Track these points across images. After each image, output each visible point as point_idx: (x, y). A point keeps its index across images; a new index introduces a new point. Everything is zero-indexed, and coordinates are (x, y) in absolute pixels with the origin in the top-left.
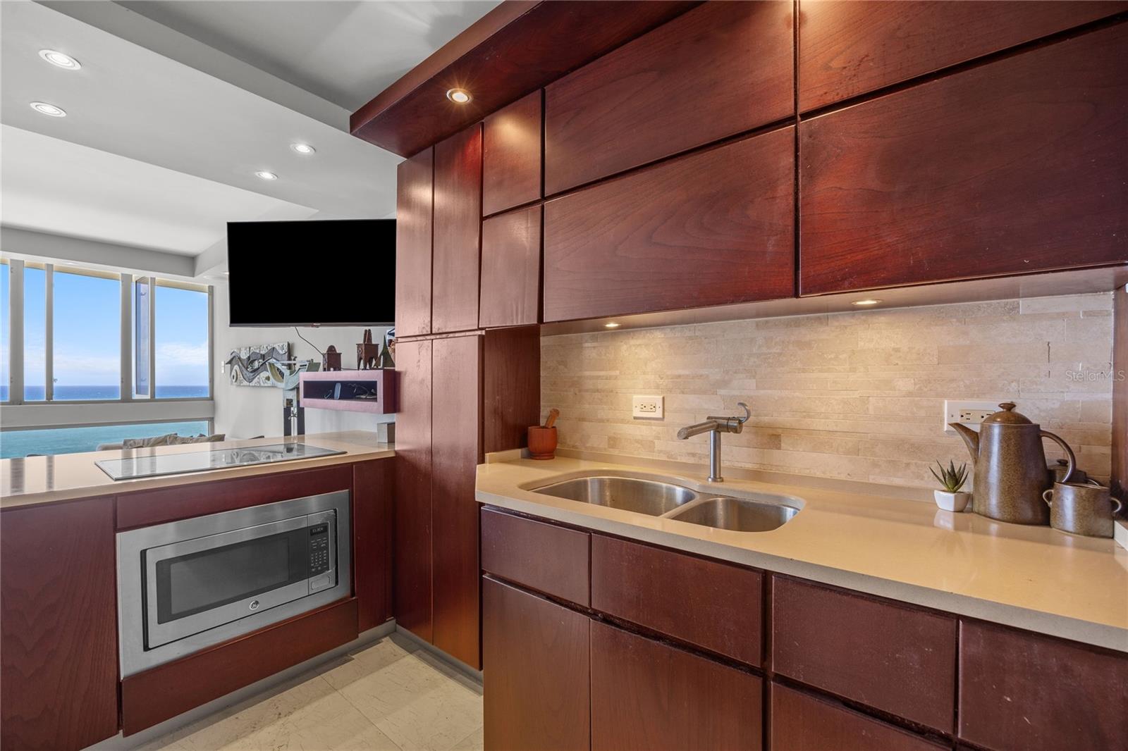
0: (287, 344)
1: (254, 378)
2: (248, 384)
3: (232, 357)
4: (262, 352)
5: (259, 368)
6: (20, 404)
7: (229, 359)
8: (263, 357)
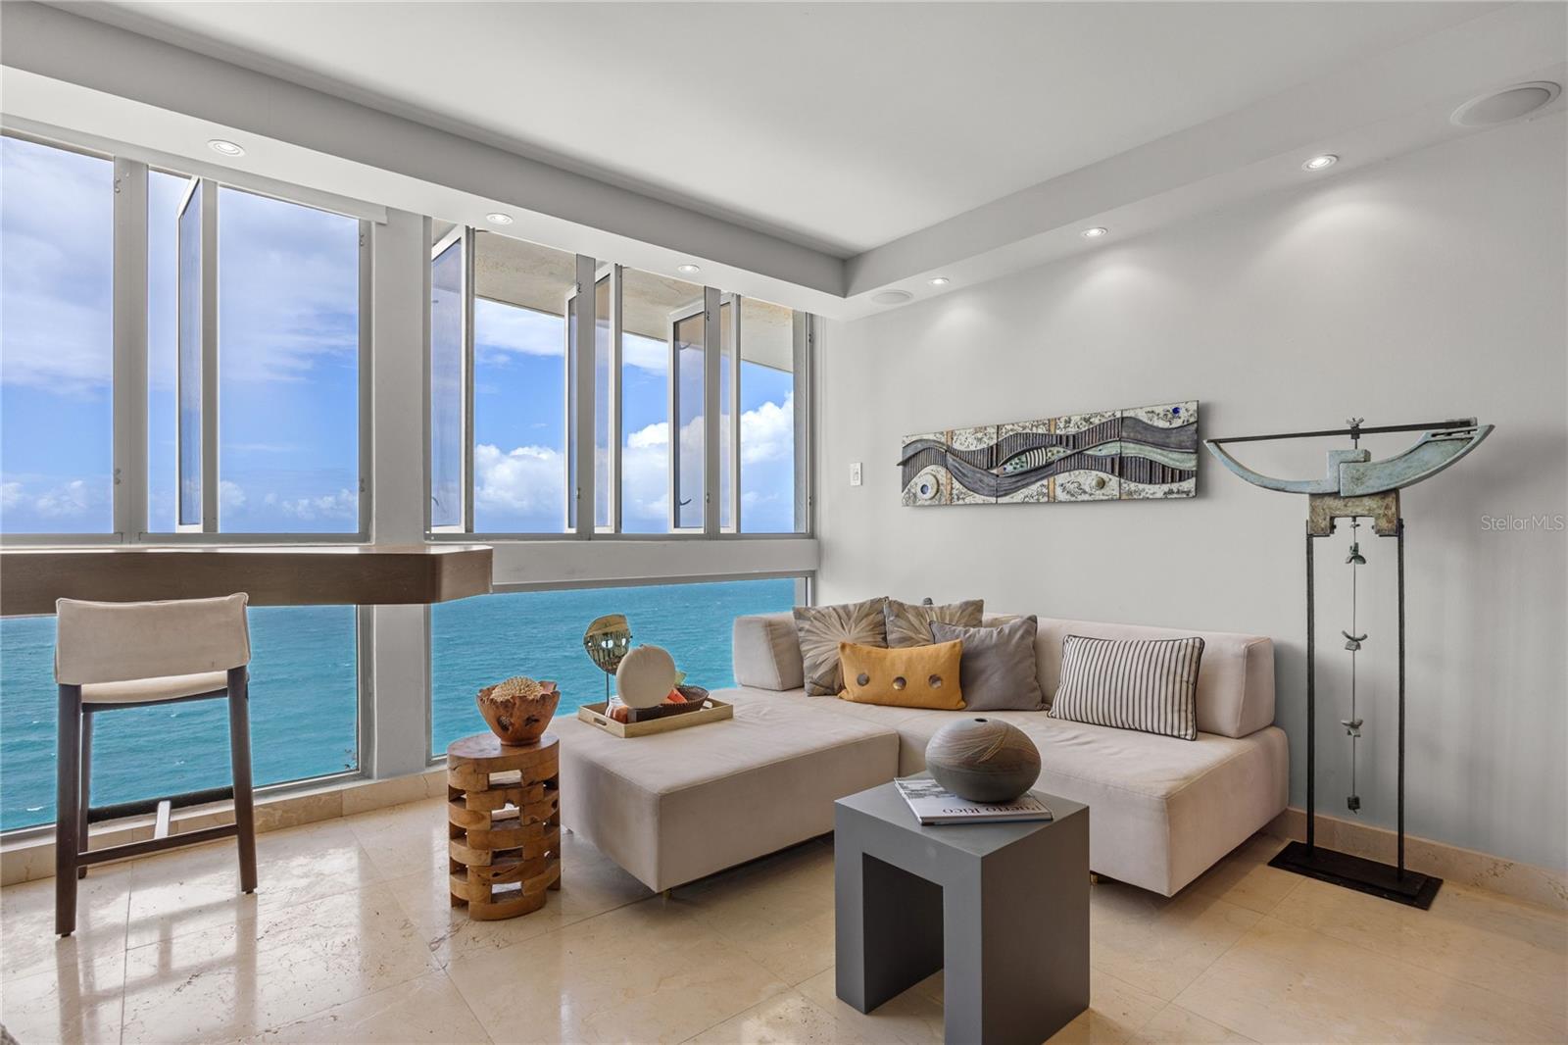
0: (1193, 407)
1: (1018, 489)
2: (993, 500)
3: (910, 452)
4: (1072, 430)
5: (1049, 464)
7: (900, 460)
8: (1073, 441)
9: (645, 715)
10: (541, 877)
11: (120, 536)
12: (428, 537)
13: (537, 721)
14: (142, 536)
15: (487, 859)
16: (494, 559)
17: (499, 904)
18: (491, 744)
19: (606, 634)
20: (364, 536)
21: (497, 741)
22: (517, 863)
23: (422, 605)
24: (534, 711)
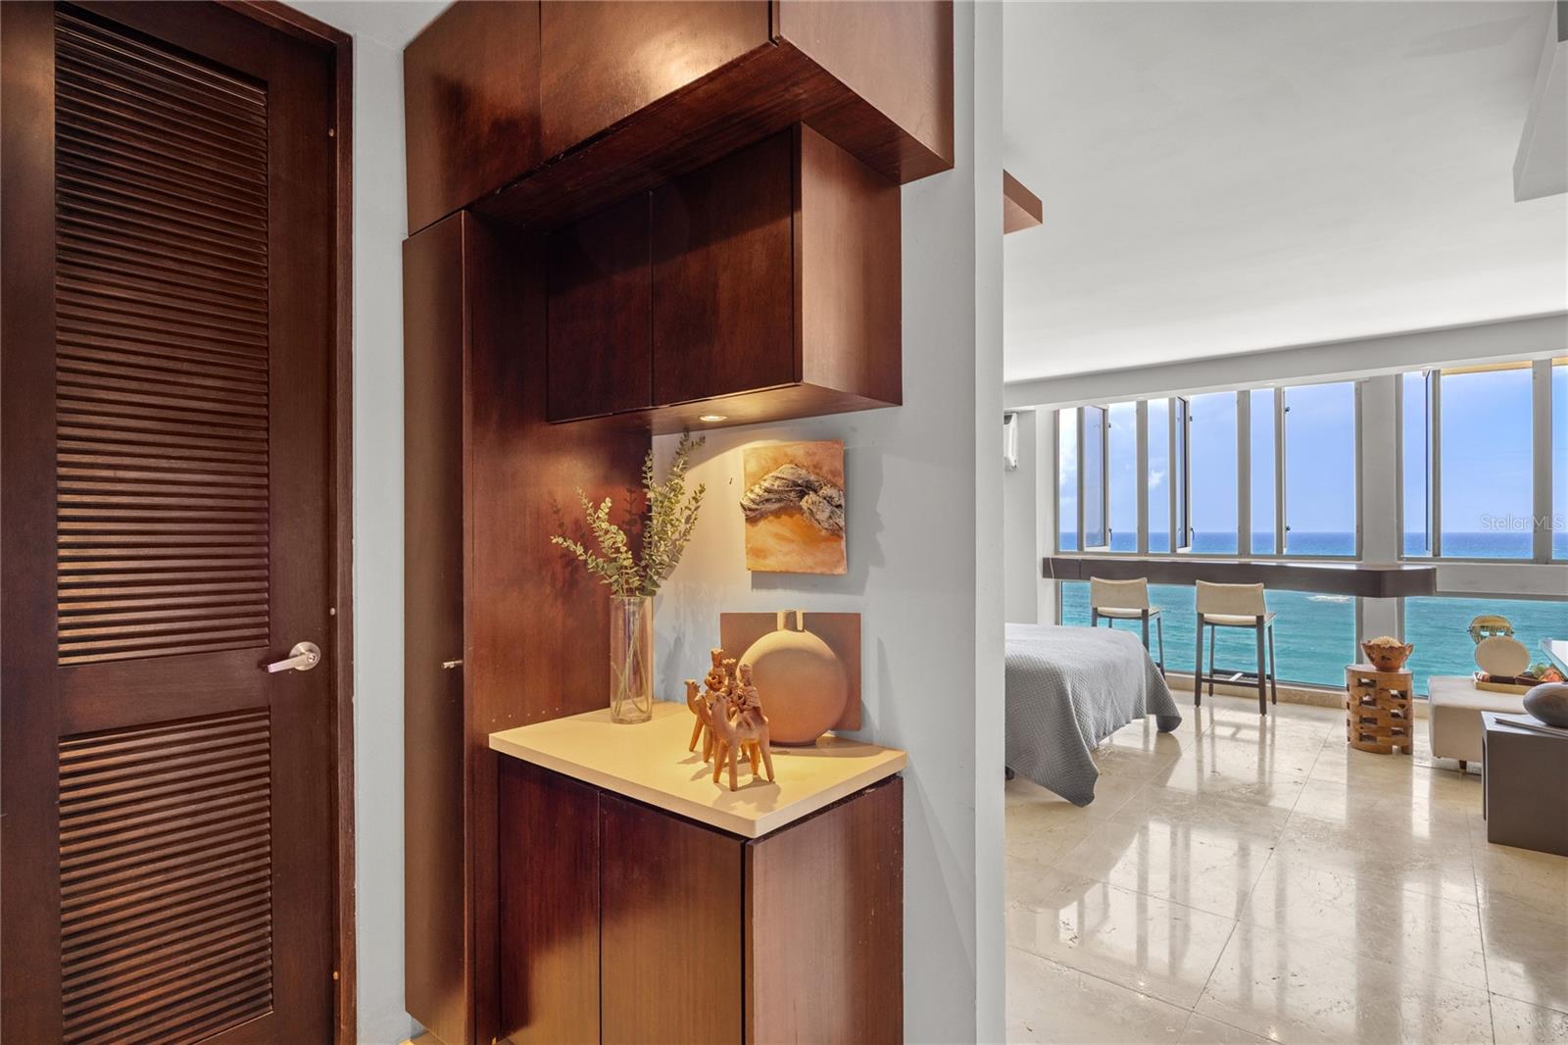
6: (1547, 563)
9: (1494, 679)
10: (1388, 739)
11: (1240, 555)
12: (1401, 559)
13: (1389, 659)
14: (1249, 555)
15: (1358, 719)
16: (1438, 574)
17: (1363, 743)
18: (1368, 667)
19: (1483, 627)
20: (1359, 557)
21: (1375, 668)
22: (1373, 726)
23: (1395, 599)
24: (1385, 654)
